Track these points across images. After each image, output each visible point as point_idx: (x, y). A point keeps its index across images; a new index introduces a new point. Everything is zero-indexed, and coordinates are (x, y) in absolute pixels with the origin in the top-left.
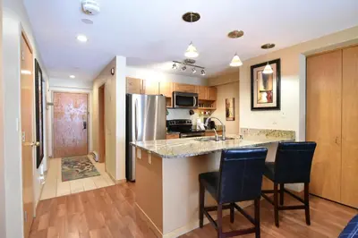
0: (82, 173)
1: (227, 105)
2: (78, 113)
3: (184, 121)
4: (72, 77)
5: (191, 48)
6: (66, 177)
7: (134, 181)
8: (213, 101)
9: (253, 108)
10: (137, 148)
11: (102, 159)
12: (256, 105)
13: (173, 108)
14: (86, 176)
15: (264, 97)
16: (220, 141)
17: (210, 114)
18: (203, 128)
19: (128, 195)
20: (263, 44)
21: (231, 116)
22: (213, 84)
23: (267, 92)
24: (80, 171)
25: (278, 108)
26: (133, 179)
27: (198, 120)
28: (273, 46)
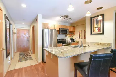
0: (26, 58)
1: (79, 33)
2: (25, 36)
3: (63, 39)
4: (23, 23)
5: (71, 6)
6: (20, 60)
7: (45, 62)
8: (74, 32)
9: (92, 34)
10: (46, 51)
11: (34, 53)
12: (93, 33)
13: (60, 34)
14: (27, 60)
15: (97, 30)
16: (81, 48)
17: (72, 37)
18: (70, 42)
19: (43, 69)
20: (98, 7)
21: (81, 37)
22: (74, 25)
23: (98, 27)
24: (25, 57)
25: (103, 33)
26: (45, 61)
27: (68, 39)
28: (102, 8)
